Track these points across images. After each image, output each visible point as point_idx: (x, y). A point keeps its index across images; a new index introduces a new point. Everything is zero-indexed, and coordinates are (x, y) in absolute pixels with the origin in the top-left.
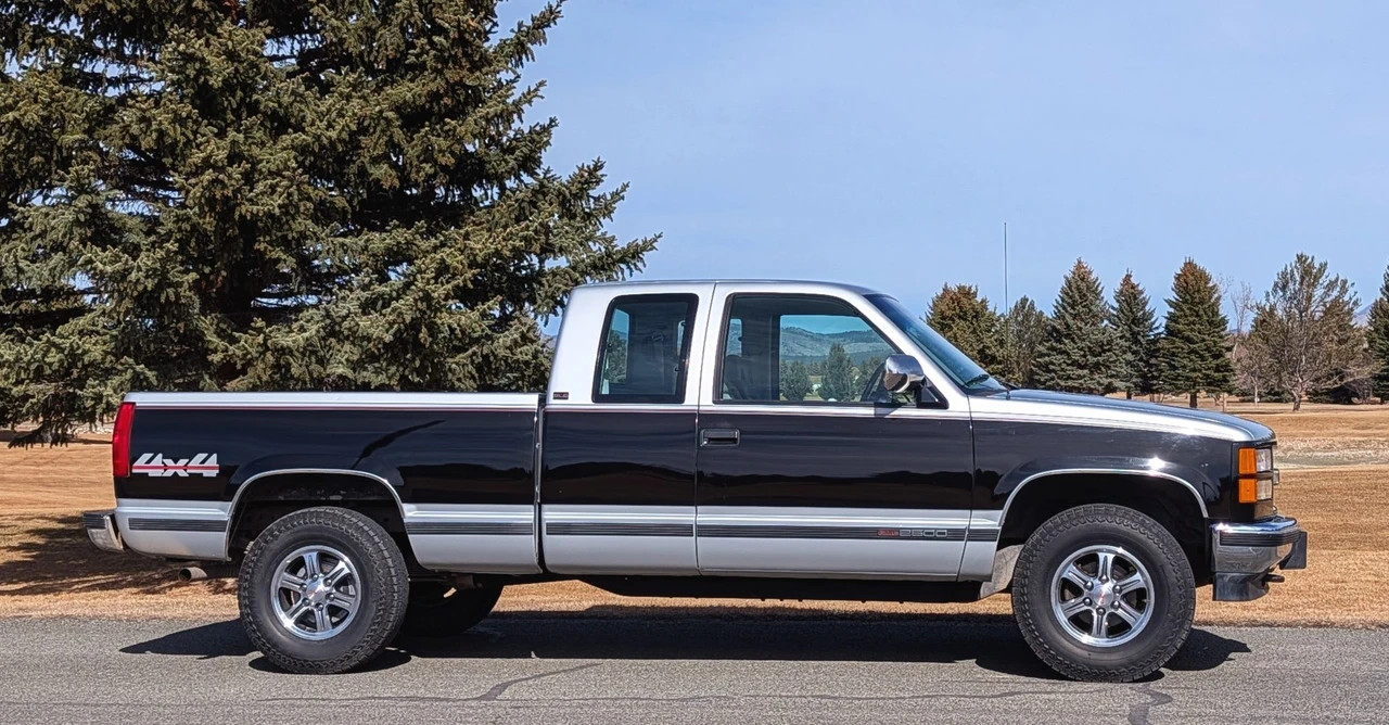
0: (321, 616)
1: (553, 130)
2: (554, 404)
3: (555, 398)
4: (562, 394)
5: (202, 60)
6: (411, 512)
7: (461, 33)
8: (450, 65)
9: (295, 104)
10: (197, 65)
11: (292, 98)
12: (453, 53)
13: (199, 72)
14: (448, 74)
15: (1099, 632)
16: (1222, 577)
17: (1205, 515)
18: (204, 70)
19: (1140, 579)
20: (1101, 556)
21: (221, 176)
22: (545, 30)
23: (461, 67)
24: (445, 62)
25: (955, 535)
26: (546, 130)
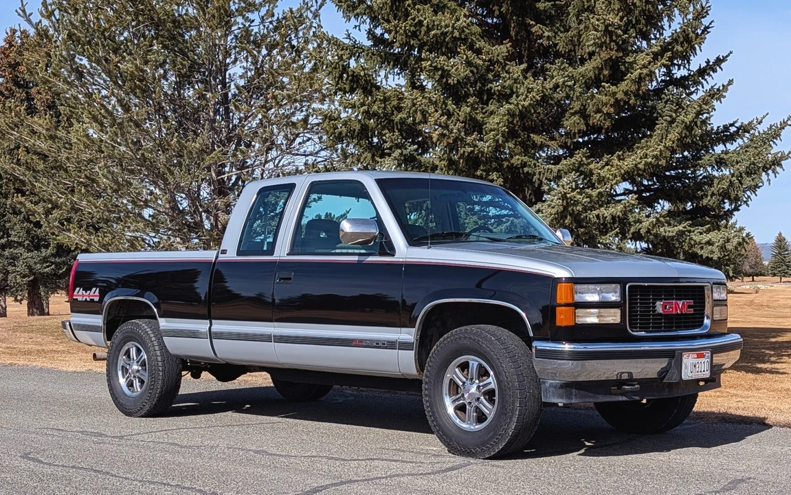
0: (137, 383)
1: (729, 87)
2: (222, 257)
3: (221, 253)
4: (224, 250)
5: (442, 69)
6: (164, 323)
7: (607, 27)
8: (604, 49)
9: (515, 85)
10: (440, 73)
11: (513, 81)
12: (603, 40)
13: (442, 77)
14: (603, 55)
15: (469, 420)
16: (544, 383)
17: (531, 335)
18: (445, 74)
19: (492, 382)
20: (471, 363)
21: (445, 132)
22: (702, 20)
23: (611, 49)
24: (601, 46)
25: (391, 345)
26: (725, 88)
